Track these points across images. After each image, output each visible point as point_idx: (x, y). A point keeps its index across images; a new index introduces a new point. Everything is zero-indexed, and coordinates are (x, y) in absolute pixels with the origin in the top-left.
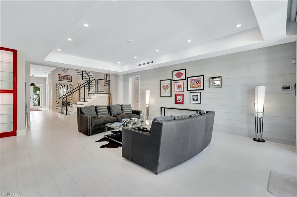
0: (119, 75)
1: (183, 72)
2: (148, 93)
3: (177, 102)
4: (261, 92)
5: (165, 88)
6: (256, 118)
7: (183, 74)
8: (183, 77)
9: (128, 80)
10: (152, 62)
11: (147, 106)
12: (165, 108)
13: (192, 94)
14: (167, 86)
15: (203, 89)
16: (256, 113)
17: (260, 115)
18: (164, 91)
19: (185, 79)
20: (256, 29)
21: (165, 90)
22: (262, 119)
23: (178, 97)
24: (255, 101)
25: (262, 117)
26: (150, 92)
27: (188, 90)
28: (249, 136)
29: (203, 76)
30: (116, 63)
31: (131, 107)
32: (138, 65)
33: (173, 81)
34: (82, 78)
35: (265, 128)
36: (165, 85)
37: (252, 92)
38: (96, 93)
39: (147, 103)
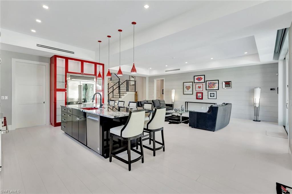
0: (146, 77)
1: (203, 77)
2: (173, 91)
3: (198, 98)
4: (258, 91)
5: (188, 88)
6: (255, 107)
7: (202, 78)
8: (203, 81)
9: (153, 82)
10: (179, 69)
11: (173, 101)
12: (187, 102)
13: (209, 93)
14: (189, 86)
15: (218, 89)
16: (255, 104)
17: (257, 106)
18: (186, 90)
19: (204, 82)
20: (257, 54)
21: (188, 89)
22: (258, 108)
23: (199, 94)
24: (254, 97)
25: (258, 106)
26: (175, 91)
27: (206, 90)
28: (250, 119)
29: (218, 80)
30: (148, 69)
31: (164, 102)
32: (166, 71)
33: (194, 83)
34: (111, 79)
35: (261, 113)
36: (188, 86)
37: (252, 92)
38: (127, 91)
39: (173, 98)
